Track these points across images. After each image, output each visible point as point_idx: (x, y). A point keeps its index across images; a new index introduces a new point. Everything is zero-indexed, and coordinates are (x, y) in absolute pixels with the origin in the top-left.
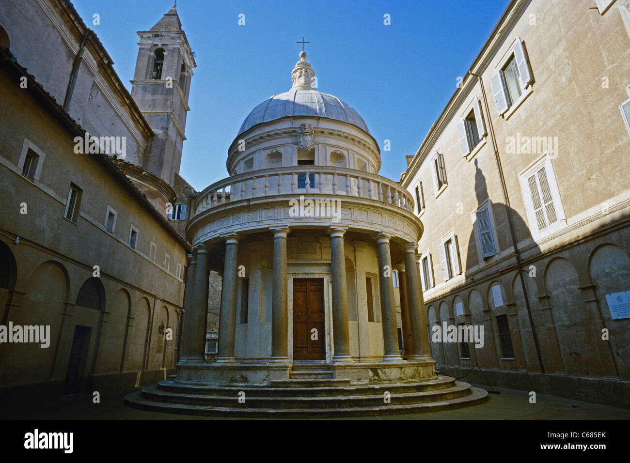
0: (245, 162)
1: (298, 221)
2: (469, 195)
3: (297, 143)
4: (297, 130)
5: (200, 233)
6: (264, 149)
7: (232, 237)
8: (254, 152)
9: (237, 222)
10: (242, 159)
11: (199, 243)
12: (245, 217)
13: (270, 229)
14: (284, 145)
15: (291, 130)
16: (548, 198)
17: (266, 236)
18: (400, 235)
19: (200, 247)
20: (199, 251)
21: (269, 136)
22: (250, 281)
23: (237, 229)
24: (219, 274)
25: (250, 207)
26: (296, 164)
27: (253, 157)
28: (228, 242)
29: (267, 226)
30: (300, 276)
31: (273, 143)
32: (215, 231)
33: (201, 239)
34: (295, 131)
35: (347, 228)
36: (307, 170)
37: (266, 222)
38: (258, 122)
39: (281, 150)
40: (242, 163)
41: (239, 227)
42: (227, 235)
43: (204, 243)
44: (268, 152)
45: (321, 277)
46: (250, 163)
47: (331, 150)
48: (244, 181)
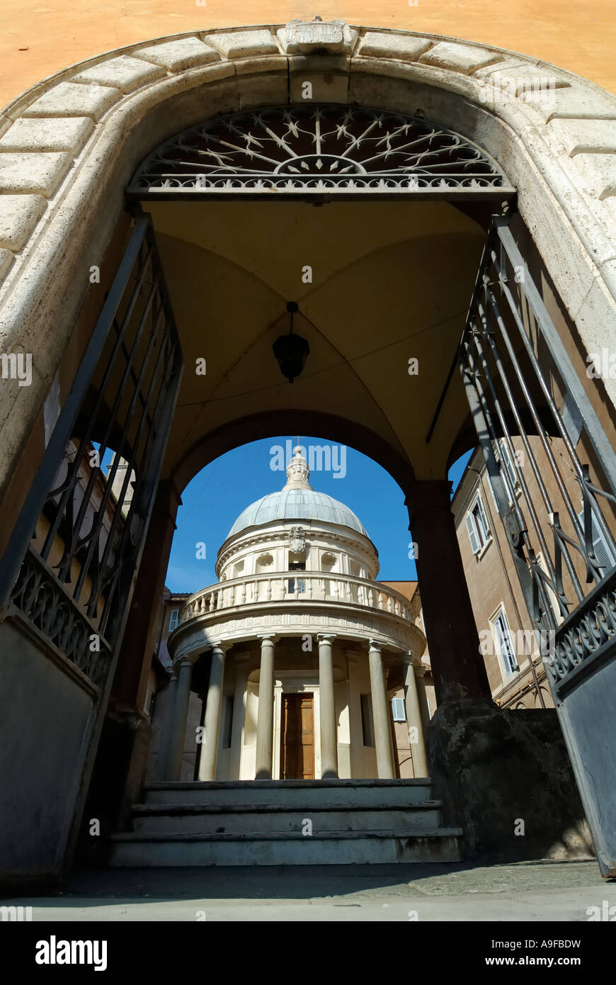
0: (235, 565)
1: (287, 628)
2: (485, 599)
3: (288, 546)
4: (288, 533)
6: (255, 552)
7: (219, 646)
8: (245, 555)
9: (225, 630)
10: (232, 562)
11: (183, 654)
12: (232, 624)
13: (258, 636)
14: (274, 548)
15: (282, 533)
19: (184, 659)
22: (235, 698)
23: (225, 637)
24: (199, 697)
25: (239, 613)
26: (287, 569)
27: (243, 561)
28: (216, 651)
29: (255, 634)
30: (289, 691)
31: (265, 546)
32: (201, 641)
33: (187, 649)
34: (287, 535)
35: (335, 635)
36: (296, 574)
37: (254, 630)
38: (250, 524)
39: (272, 553)
40: (232, 566)
41: (227, 635)
42: (214, 645)
43: (189, 654)
44: (258, 555)
46: (240, 566)
47: (322, 552)
48: (234, 586)
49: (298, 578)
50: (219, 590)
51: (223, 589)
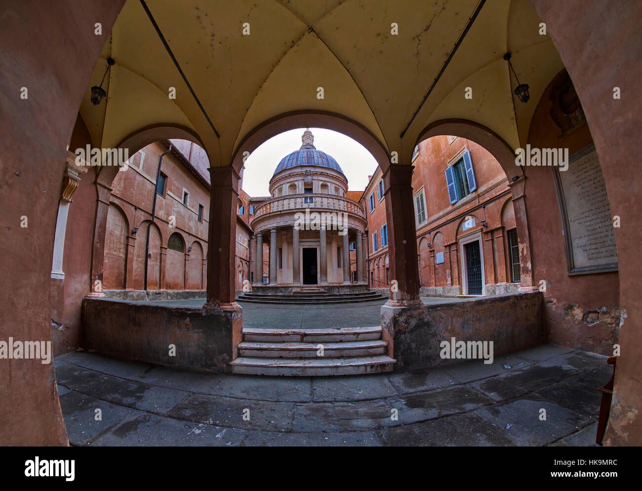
3: (304, 180)
4: (304, 173)
5: (258, 227)
6: (287, 183)
7: (274, 229)
8: (283, 184)
9: (276, 222)
10: (277, 188)
11: (258, 231)
12: (279, 219)
13: (291, 225)
14: (297, 181)
15: (301, 173)
16: (423, 209)
17: (290, 228)
18: (353, 226)
19: (259, 233)
20: (258, 235)
21: (290, 176)
22: (282, 249)
23: (275, 225)
25: (281, 214)
26: (303, 192)
27: (282, 187)
28: (272, 231)
30: (306, 247)
31: (292, 180)
32: (265, 226)
33: (259, 229)
36: (308, 195)
37: (289, 222)
38: (284, 168)
39: (296, 183)
40: (277, 190)
42: (271, 228)
43: (261, 231)
44: (288, 185)
45: (316, 247)
46: (280, 190)
47: (321, 183)
48: (278, 201)
49: (310, 197)
50: (271, 203)
51: (273, 202)
